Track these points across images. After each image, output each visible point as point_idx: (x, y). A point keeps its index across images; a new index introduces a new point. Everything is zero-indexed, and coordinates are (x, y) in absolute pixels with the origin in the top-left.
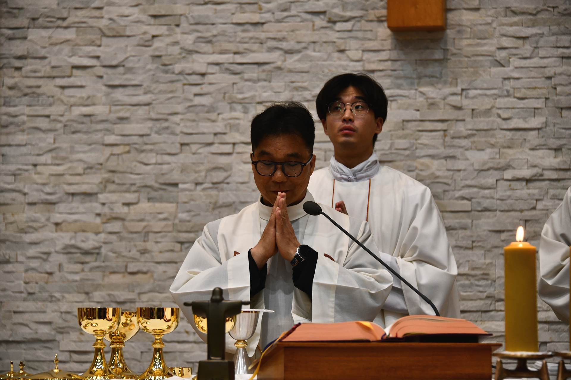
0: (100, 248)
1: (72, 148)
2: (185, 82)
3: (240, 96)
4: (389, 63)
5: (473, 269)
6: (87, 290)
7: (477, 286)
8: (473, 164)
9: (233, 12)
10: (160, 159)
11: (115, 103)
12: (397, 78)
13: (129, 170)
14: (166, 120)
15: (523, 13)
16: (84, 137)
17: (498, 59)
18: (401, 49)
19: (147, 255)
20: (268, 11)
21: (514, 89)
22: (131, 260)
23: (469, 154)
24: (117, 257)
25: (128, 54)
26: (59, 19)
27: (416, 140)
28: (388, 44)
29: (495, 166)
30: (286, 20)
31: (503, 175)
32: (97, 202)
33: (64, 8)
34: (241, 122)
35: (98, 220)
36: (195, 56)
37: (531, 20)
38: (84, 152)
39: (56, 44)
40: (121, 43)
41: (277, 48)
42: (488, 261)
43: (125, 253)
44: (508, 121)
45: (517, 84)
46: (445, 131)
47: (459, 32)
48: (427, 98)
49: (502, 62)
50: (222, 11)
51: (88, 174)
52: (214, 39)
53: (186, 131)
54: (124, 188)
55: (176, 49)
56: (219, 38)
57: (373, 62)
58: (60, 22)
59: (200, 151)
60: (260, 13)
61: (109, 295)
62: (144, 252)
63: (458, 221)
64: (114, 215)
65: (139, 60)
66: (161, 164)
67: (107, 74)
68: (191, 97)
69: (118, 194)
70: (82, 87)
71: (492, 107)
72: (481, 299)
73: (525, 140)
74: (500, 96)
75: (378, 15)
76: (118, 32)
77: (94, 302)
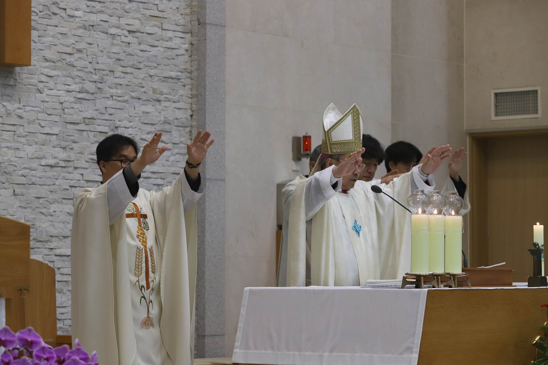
8: (27, 154)
15: (51, 61)
17: (39, 88)
21: (46, 108)
23: (25, 147)
29: (38, 156)
31: (41, 162)
37: (54, 66)
42: (34, 217)
44: (44, 128)
45: (48, 105)
46: (14, 131)
47: (22, 69)
48: (7, 110)
49: (41, 90)
63: (20, 190)
71: (36, 119)
73: (50, 140)
74: (40, 112)
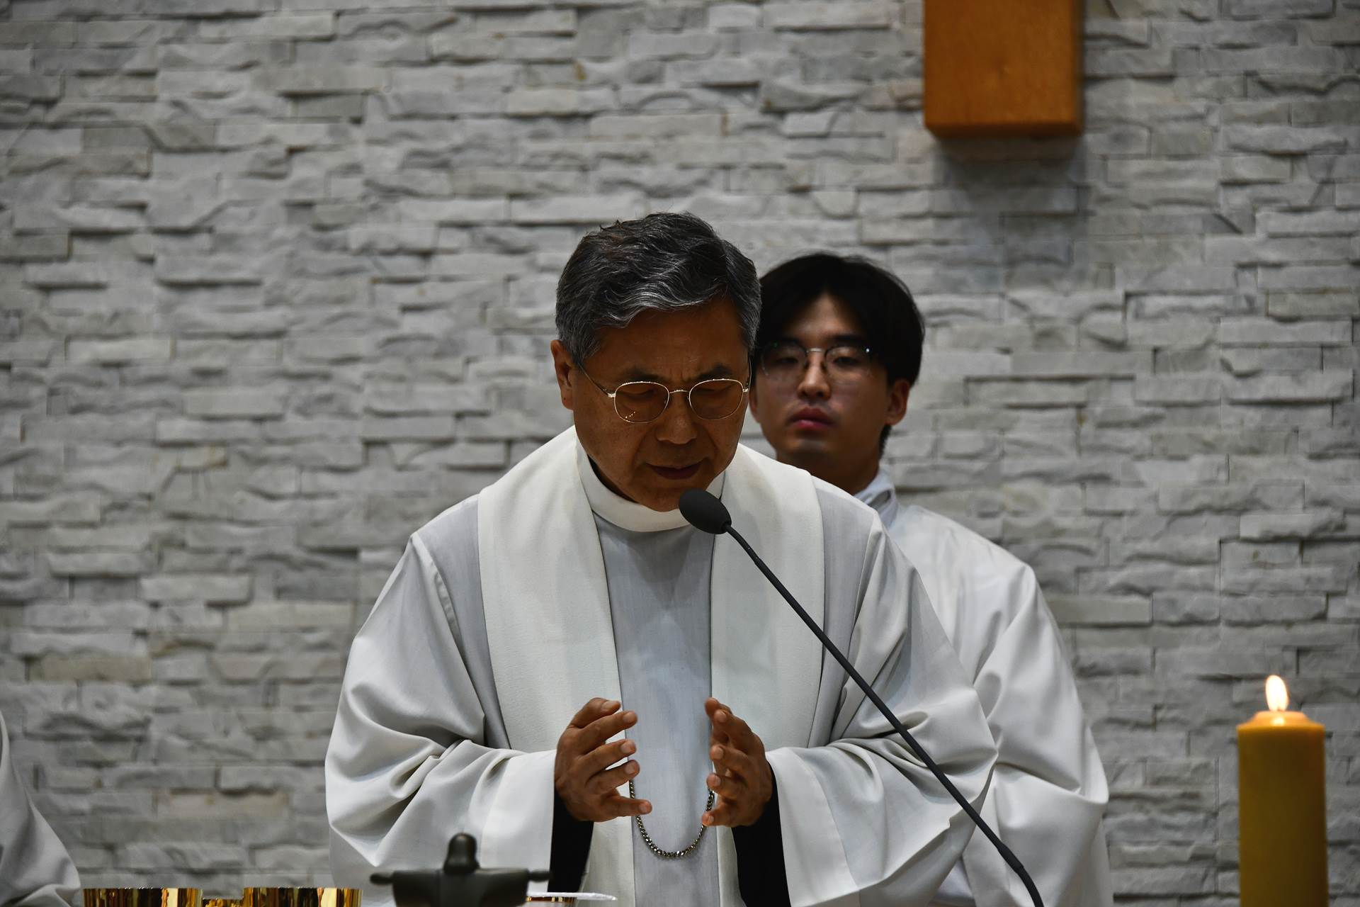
0: (145, 724)
1: (70, 451)
2: (377, 273)
3: (526, 313)
4: (929, 223)
5: (1158, 782)
6: (109, 838)
7: (1168, 827)
8: (1155, 498)
9: (507, 83)
10: (308, 482)
11: (187, 331)
12: (952, 263)
13: (224, 513)
14: (326, 377)
15: (1292, 88)
16: (102, 422)
17: (1224, 211)
18: (962, 186)
19: (273, 744)
20: (603, 82)
21: (1267, 293)
22: (227, 757)
23: (1145, 469)
24: (192, 749)
25: (222, 200)
26: (35, 102)
27: (1003, 430)
28: (927, 171)
29: (1217, 503)
30: (649, 107)
31: (1238, 527)
32: (137, 598)
33: (50, 74)
34: (529, 383)
35: (141, 649)
36: (406, 205)
37: (1312, 106)
38: (104, 464)
39: (28, 171)
40: (204, 167)
41: (627, 184)
42: (1196, 760)
43: (213, 739)
44: (1252, 381)
45: (1275, 280)
46: (1080, 406)
47: (1118, 139)
48: (1032, 319)
49: (1235, 221)
50: (479, 81)
51: (113, 523)
52: (456, 159)
53: (380, 405)
54: (212, 561)
55: (352, 187)
56: (471, 154)
57: (887, 221)
58: (38, 112)
59: (419, 460)
60: (582, 88)
61: (170, 852)
62: (265, 734)
63: (1114, 651)
64: (183, 636)
65: (253, 215)
66: (311, 496)
67: (165, 251)
68: (394, 314)
69: (196, 578)
70: (97, 287)
71: (1208, 343)
72: (1178, 863)
73: (1297, 430)
74: (1228, 313)
75: (898, 93)
76: (195, 139)
77: (129, 870)
